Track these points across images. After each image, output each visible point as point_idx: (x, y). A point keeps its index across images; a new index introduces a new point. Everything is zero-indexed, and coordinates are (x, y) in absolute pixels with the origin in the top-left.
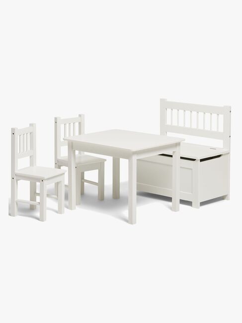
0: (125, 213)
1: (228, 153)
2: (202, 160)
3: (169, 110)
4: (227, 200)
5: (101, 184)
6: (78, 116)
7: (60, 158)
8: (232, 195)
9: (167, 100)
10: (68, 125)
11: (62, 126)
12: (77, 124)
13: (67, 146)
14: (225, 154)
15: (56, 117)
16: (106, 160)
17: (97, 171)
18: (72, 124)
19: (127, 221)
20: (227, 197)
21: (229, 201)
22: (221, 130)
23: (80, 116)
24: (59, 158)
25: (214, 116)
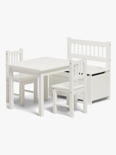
0: (37, 110)
1: (109, 71)
2: (93, 75)
3: (73, 45)
4: (109, 99)
5: (35, 92)
6: (19, 50)
8: (112, 96)
9: (72, 38)
10: (13, 55)
11: (11, 56)
14: (107, 71)
15: (7, 50)
18: (16, 55)
19: (38, 115)
20: (108, 98)
21: (110, 100)
22: (105, 56)
23: (20, 49)
25: (101, 48)
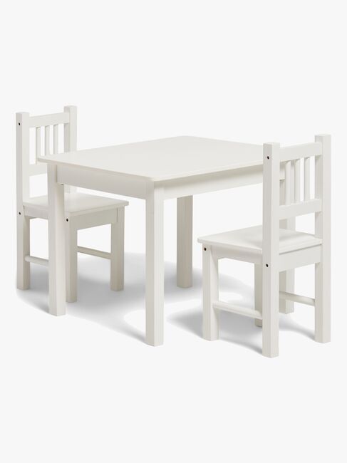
7: (28, 202)
12: (61, 127)
13: (46, 175)
16: (127, 203)
17: (108, 227)
24: (26, 200)
